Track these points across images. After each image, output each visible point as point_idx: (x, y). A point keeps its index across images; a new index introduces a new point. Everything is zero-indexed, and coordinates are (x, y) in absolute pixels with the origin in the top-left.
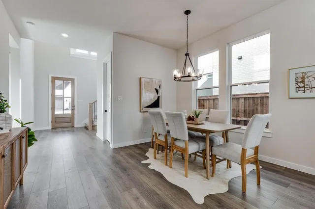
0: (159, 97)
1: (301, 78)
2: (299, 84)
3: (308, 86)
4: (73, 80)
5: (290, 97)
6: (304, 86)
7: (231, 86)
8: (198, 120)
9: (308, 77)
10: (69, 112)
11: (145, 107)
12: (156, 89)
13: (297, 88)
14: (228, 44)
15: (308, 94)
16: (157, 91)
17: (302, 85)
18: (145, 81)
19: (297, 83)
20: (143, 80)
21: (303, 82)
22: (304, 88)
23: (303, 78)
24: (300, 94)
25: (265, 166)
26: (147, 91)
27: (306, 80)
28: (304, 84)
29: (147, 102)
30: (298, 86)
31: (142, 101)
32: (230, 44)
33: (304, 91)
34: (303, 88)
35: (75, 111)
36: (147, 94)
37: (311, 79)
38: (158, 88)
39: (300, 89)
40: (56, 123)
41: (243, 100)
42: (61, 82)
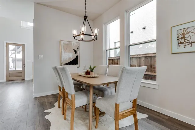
0: (77, 56)
1: (182, 34)
2: (180, 40)
3: (188, 41)
4: (23, 46)
5: (173, 52)
6: (185, 41)
7: (129, 46)
8: (93, 74)
9: (188, 33)
10: (21, 69)
11: (64, 64)
12: (74, 50)
13: (179, 43)
14: (126, 11)
15: (188, 49)
16: (75, 52)
17: (183, 41)
18: (64, 44)
19: (178, 39)
20: (62, 42)
21: (184, 38)
22: (185, 43)
23: (184, 34)
24: (182, 49)
25: (151, 115)
26: (66, 51)
27: (186, 36)
28: (185, 40)
29: (66, 60)
30: (179, 42)
31: (62, 59)
32: (128, 12)
33: (185, 46)
34: (183, 43)
35: (26, 68)
36: (67, 54)
37: (191, 34)
38: (76, 49)
39: (181, 45)
40: (9, 77)
41: (144, 59)
42: (14, 47)
